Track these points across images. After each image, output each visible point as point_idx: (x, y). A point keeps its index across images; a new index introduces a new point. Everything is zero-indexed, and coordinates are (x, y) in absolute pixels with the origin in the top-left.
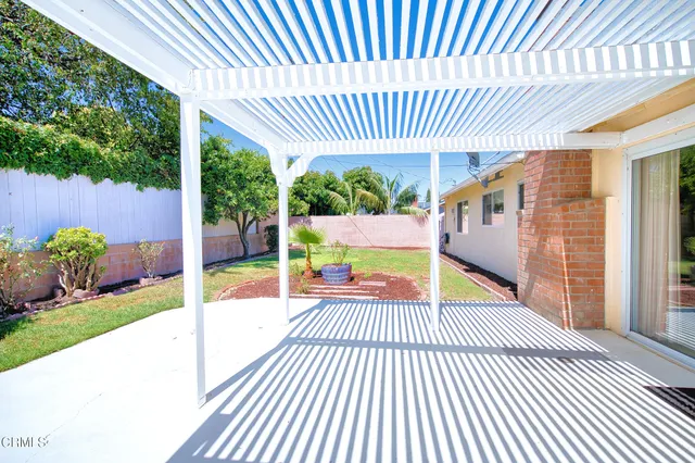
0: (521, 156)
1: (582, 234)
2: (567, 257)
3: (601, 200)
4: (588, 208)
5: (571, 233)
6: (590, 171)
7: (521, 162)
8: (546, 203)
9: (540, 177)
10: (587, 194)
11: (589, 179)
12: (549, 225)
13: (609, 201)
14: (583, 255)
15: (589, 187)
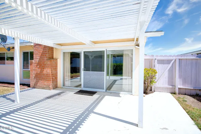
0: (32, 44)
1: (54, 67)
2: (51, 73)
3: (56, 59)
4: (55, 61)
5: (52, 67)
6: (53, 53)
7: (31, 46)
8: (44, 59)
9: (41, 52)
10: (53, 58)
11: (53, 54)
12: (46, 65)
13: (58, 60)
14: (54, 72)
15: (53, 56)
